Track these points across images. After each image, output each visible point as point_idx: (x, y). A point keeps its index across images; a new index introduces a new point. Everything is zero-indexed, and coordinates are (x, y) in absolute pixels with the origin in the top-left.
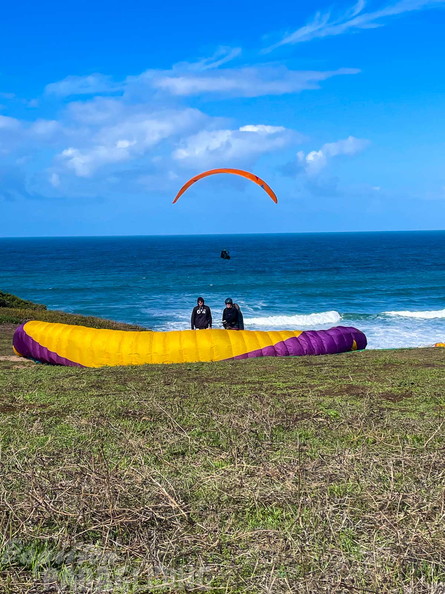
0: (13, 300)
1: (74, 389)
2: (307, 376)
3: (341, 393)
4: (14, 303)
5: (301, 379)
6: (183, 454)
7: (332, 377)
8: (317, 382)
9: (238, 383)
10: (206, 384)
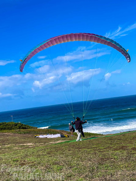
0: (28, 126)
1: (43, 155)
2: (110, 144)
3: (120, 149)
4: (29, 127)
5: (108, 145)
6: (71, 176)
7: (117, 144)
8: (113, 146)
9: (90, 148)
10: (80, 150)
